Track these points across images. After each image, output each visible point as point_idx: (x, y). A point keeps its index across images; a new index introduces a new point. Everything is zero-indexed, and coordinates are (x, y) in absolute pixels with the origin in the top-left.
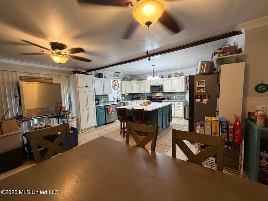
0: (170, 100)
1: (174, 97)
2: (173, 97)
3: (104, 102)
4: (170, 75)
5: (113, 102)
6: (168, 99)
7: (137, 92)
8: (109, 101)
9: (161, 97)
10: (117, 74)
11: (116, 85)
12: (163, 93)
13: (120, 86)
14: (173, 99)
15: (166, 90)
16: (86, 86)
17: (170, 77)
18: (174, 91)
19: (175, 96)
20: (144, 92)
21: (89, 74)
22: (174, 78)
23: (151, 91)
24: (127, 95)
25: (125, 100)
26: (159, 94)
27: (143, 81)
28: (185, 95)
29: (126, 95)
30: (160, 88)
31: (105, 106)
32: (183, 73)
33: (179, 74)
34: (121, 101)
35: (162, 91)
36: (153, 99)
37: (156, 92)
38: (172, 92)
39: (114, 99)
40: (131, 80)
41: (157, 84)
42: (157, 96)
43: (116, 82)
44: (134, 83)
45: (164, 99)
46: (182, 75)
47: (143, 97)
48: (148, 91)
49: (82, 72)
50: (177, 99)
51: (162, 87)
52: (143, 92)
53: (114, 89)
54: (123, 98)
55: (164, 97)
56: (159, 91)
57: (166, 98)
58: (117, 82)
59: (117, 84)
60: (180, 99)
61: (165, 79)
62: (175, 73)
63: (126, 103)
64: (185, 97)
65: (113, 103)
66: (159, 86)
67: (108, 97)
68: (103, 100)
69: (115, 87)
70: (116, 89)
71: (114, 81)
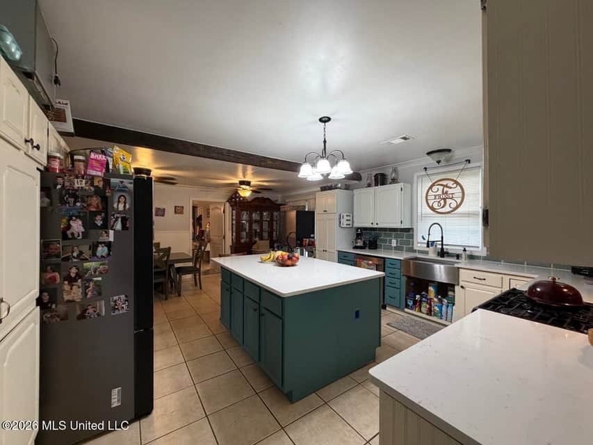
3: (397, 248)
8: (416, 248)
43: (450, 184)
67: (413, 235)
68: (394, 243)
69: (442, 202)
70: (448, 210)
71: (436, 182)
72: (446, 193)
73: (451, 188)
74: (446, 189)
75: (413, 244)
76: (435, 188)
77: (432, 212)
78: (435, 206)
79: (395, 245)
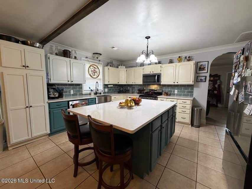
0: (170, 95)
1: (176, 92)
2: (174, 92)
3: (73, 95)
4: (171, 60)
5: (90, 94)
6: (167, 94)
7: (125, 83)
8: (83, 93)
9: (156, 90)
10: (96, 56)
11: (95, 72)
12: (160, 85)
13: (101, 74)
14: (174, 94)
15: (164, 81)
16: (24, 66)
17: (172, 63)
18: (176, 84)
19: (177, 90)
20: (134, 84)
21: (35, 45)
22: (177, 63)
23: (143, 82)
24: (112, 86)
25: (108, 92)
26: (154, 87)
27: (133, 68)
28: (193, 90)
29: (109, 86)
30: (156, 78)
31: (68, 102)
32: (192, 57)
33: (186, 58)
34: (102, 94)
35: (159, 82)
36: (146, 92)
37: (151, 84)
38: (173, 84)
39: (91, 90)
40: (118, 67)
41: (152, 73)
42: (152, 90)
43: (96, 67)
44: (122, 70)
45: (160, 94)
46: (189, 59)
47: (133, 90)
48: (140, 81)
49: (15, 39)
50: (180, 95)
51: (159, 76)
52: (132, 84)
53: (91, 76)
54: (106, 90)
55: (161, 92)
56: (154, 83)
57: (163, 93)
58: (98, 67)
59: (97, 70)
60: (184, 95)
61: (163, 66)
62: (180, 57)
63: (108, 97)
64: (192, 92)
65: (90, 96)
66: (155, 76)
67: (82, 87)
68: (72, 92)
69: (94, 73)
70: (95, 77)
71: (92, 65)
72: (95, 70)
73: (96, 69)
74: (95, 69)
75: (82, 92)
76: (91, 67)
77: (91, 77)
78: (92, 75)
79: (73, 93)
